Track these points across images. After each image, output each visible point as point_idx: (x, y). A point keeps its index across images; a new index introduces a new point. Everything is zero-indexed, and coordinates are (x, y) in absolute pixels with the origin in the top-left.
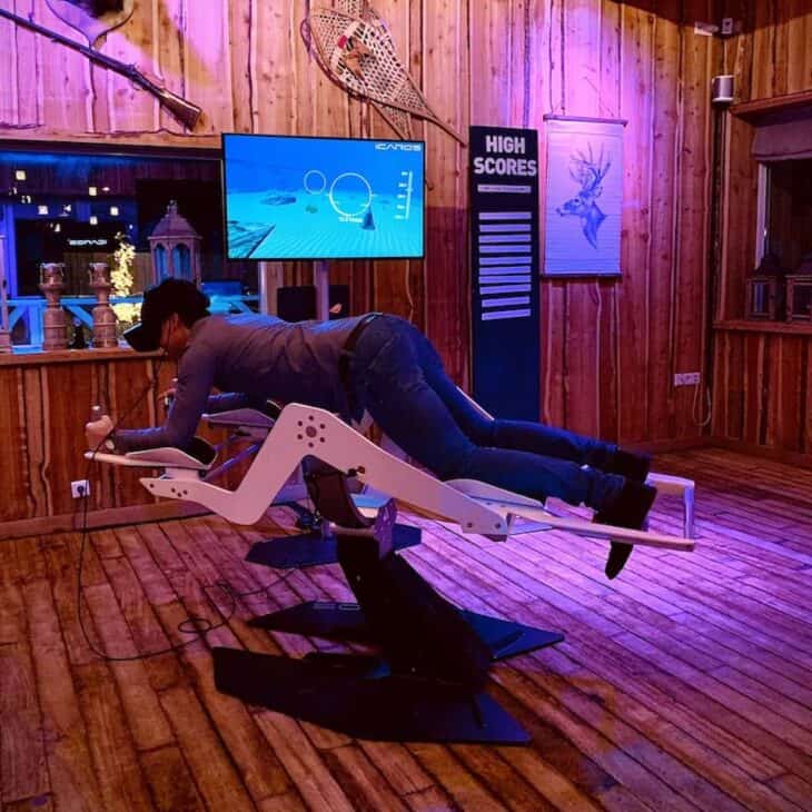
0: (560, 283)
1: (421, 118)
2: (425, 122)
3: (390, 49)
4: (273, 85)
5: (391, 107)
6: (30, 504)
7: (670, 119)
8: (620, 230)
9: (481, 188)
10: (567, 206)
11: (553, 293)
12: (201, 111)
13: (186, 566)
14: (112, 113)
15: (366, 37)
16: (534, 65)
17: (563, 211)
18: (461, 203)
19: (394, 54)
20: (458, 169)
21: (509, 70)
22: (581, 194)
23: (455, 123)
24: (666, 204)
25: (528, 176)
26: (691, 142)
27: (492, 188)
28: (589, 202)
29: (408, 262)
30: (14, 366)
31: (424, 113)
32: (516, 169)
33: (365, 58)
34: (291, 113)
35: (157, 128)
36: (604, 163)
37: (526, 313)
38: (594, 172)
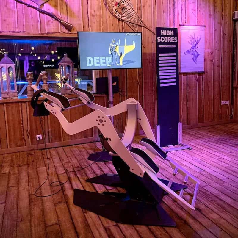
0: (185, 75)
1: (141, 26)
2: (142, 27)
3: (131, 6)
4: (95, 18)
5: (131, 23)
6: (24, 142)
7: (219, 25)
8: (204, 58)
9: (160, 46)
10: (187, 51)
11: (183, 78)
12: (73, 26)
13: (69, 161)
14: (46, 27)
15: (124, 2)
16: (176, 10)
17: (186, 53)
18: (154, 51)
19: (132, 8)
20: (153, 41)
21: (168, 11)
22: (192, 48)
23: (152, 27)
24: (218, 50)
25: (174, 42)
26: (226, 32)
27: (163, 46)
28: (194, 50)
29: (138, 69)
30: (18, 102)
31: (142, 25)
32: (171, 40)
33: (123, 9)
34: (101, 25)
35: (60, 31)
36: (199, 38)
37: (175, 84)
38: (196, 41)
